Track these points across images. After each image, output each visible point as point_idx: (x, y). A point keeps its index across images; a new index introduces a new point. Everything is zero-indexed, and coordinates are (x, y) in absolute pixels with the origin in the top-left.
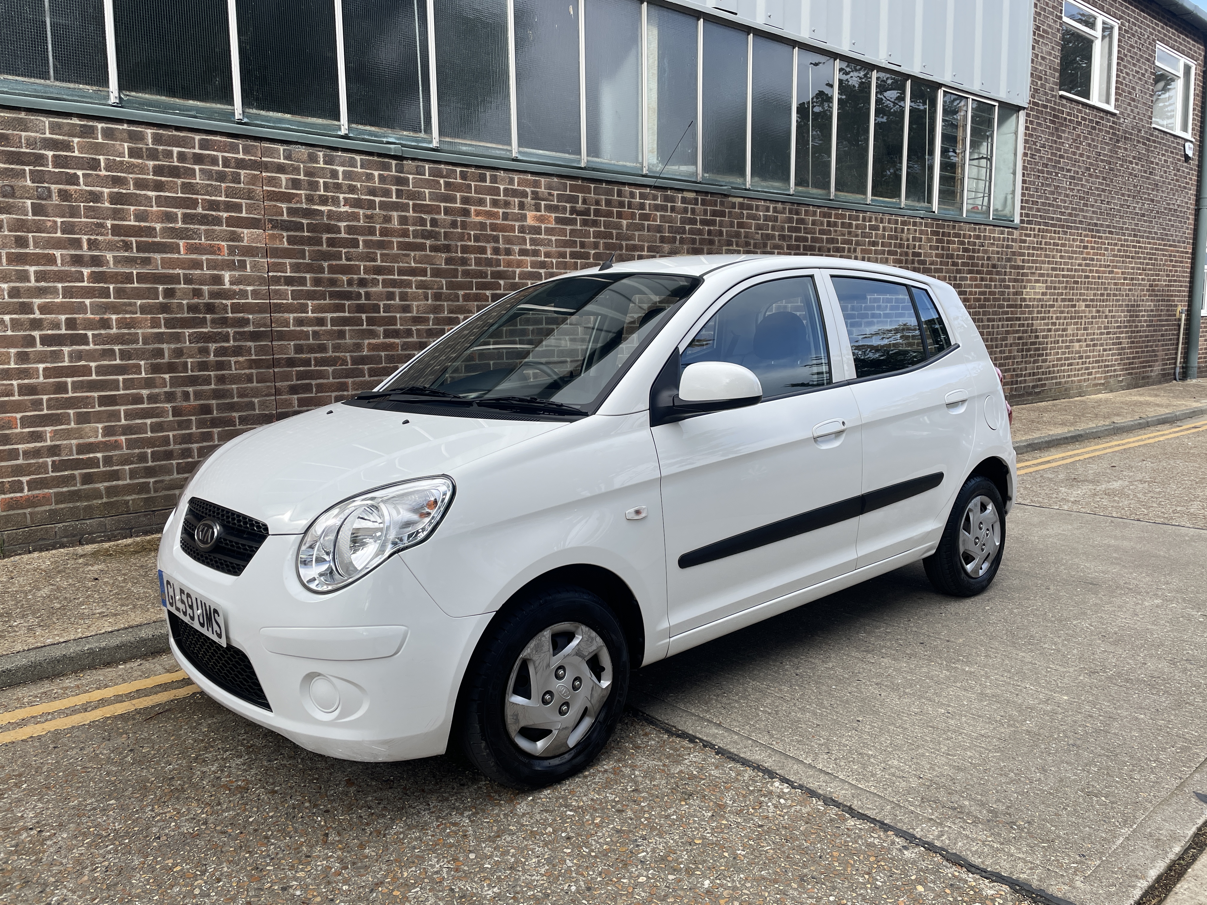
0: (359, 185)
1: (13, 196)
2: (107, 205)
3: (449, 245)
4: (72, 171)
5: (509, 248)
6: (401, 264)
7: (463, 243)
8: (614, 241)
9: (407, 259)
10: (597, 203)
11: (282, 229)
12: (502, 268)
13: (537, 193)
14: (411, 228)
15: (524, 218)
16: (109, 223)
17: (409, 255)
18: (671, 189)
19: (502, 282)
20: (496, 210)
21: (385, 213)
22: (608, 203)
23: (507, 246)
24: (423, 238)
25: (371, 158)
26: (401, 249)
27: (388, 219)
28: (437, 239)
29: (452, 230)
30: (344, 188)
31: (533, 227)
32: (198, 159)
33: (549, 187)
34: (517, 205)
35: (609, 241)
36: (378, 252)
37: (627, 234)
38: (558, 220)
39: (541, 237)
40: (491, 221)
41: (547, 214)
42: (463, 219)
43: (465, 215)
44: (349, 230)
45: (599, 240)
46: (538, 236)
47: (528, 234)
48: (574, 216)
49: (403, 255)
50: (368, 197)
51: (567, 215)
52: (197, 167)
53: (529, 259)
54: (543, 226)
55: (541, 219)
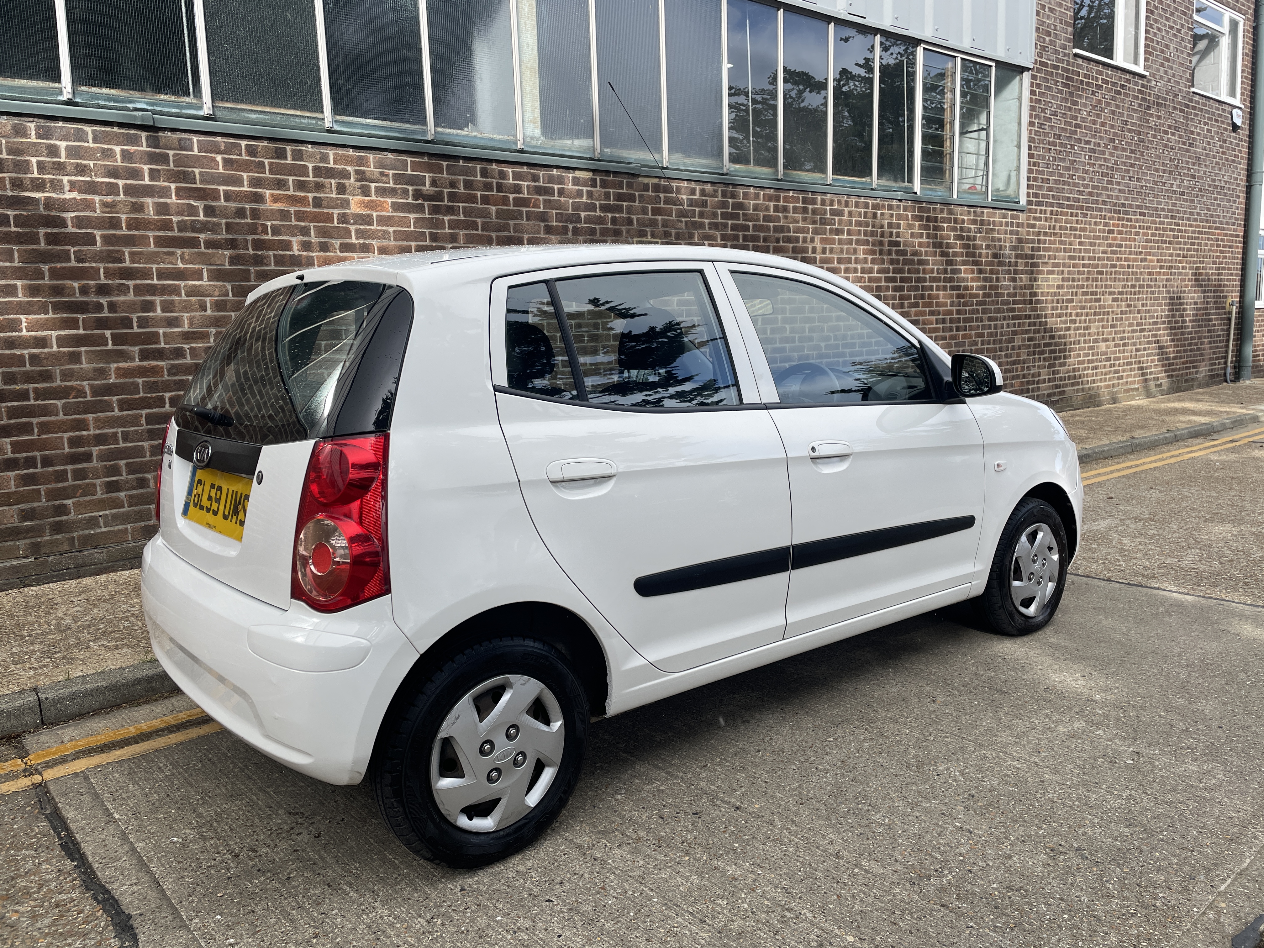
0: (91, 163)
3: (235, 240)
5: (325, 243)
6: (162, 265)
7: (256, 237)
8: (480, 232)
9: (171, 259)
10: (453, 184)
13: (363, 172)
14: (175, 219)
15: (346, 204)
17: (173, 254)
18: (558, 167)
20: (303, 194)
21: (133, 200)
22: (468, 185)
23: (322, 240)
24: (193, 231)
25: (108, 129)
26: (161, 246)
27: (138, 208)
28: (214, 231)
29: (238, 220)
30: (69, 168)
31: (361, 216)
33: (381, 165)
34: (334, 189)
35: (472, 232)
36: (126, 251)
37: (498, 224)
38: (396, 207)
39: (372, 228)
40: (297, 209)
41: (379, 198)
42: (254, 206)
43: (256, 201)
44: (79, 222)
45: (457, 231)
46: (368, 227)
47: (353, 224)
48: (420, 202)
49: (165, 253)
50: (107, 180)
51: (410, 200)
53: (355, 255)
54: (375, 214)
55: (371, 206)
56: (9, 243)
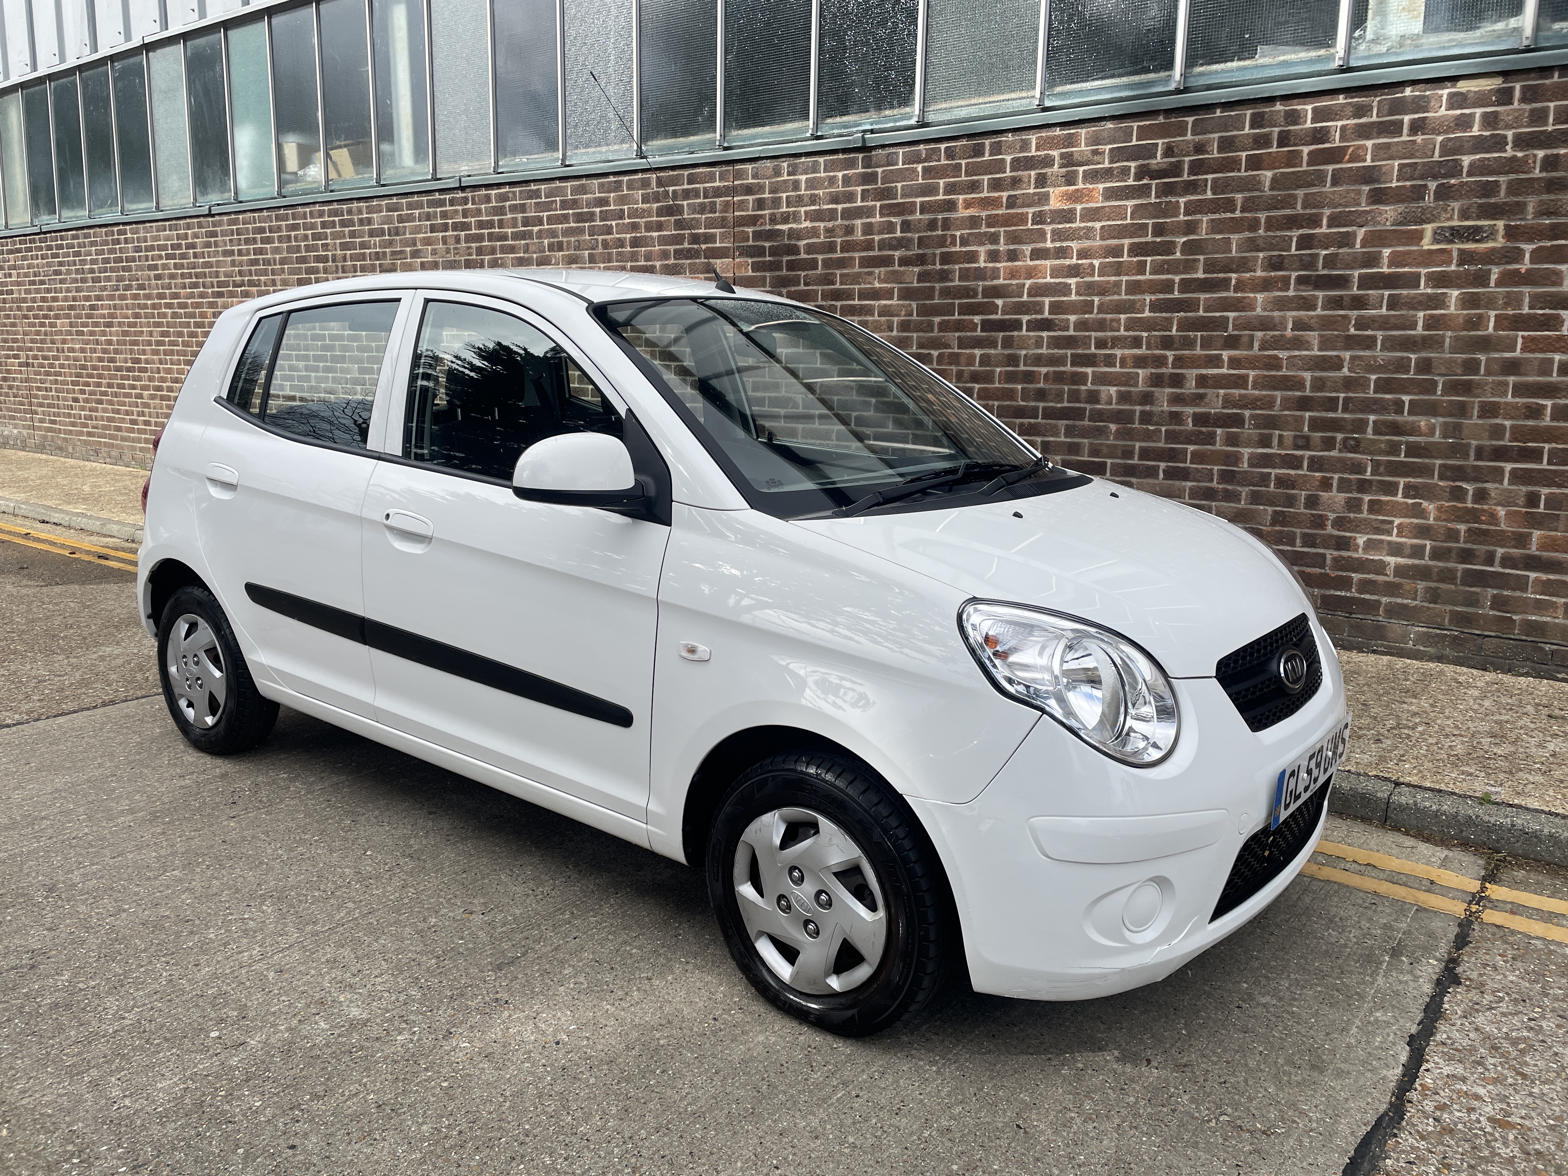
0: (821, 192)
2: (629, 249)
3: (924, 255)
4: (609, 223)
5: (1015, 250)
6: (863, 286)
7: (944, 250)
8: (1238, 214)
9: (870, 279)
10: (1200, 148)
11: (747, 256)
12: (1001, 281)
13: (1071, 154)
14: (877, 238)
15: (1044, 198)
17: (871, 273)
18: (1414, 83)
19: (1000, 302)
20: (996, 195)
21: (847, 223)
22: (1226, 144)
23: (1012, 247)
24: (890, 249)
25: (835, 157)
26: (864, 266)
27: (849, 230)
28: (907, 247)
29: (929, 233)
30: (806, 199)
31: (1061, 212)
32: (687, 194)
33: (1095, 140)
34: (1033, 181)
35: (1224, 216)
36: (838, 273)
37: (1274, 197)
38: (1110, 194)
39: (1073, 225)
40: (989, 213)
41: (1088, 186)
42: (946, 215)
43: (949, 210)
44: (810, 249)
45: (1198, 217)
46: (1068, 225)
47: (1049, 223)
48: (1145, 181)
50: (830, 206)
51: (1131, 182)
52: (685, 203)
53: (1048, 263)
54: (1079, 207)
55: (1075, 197)
56: (764, 271)
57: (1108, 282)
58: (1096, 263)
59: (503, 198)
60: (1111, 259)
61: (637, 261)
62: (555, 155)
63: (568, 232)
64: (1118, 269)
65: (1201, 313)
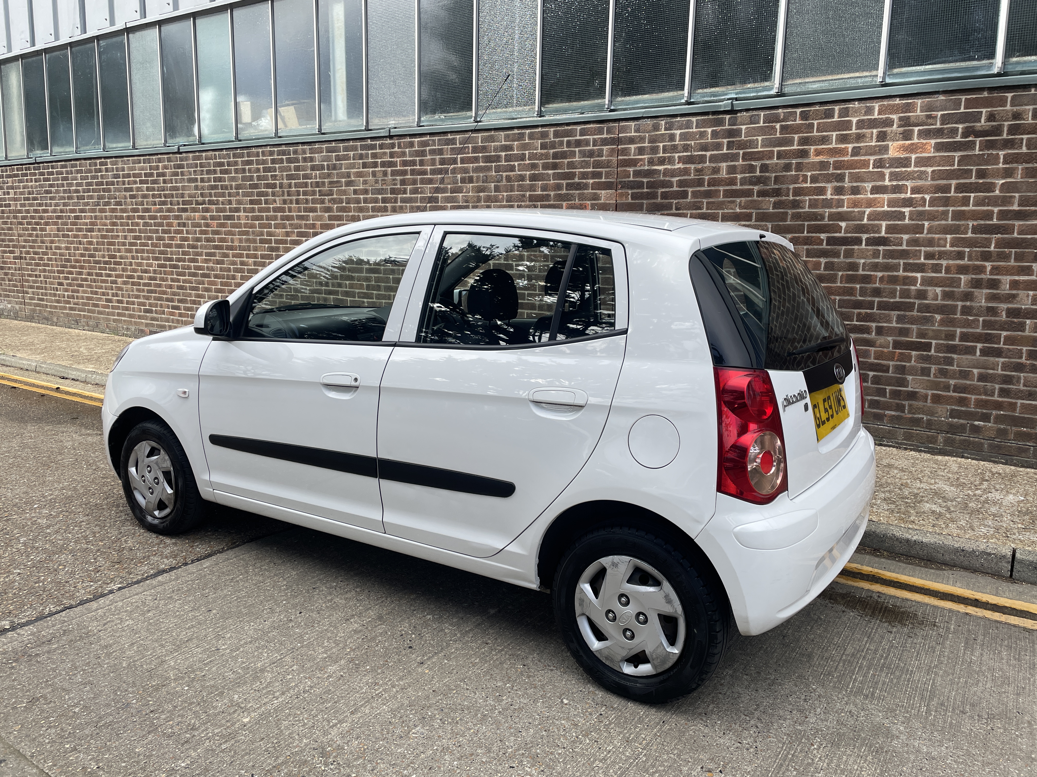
0: (693, 143)
1: (487, 182)
2: (528, 182)
3: (779, 189)
4: (512, 163)
5: (858, 186)
6: (726, 211)
7: (796, 186)
9: (732, 206)
11: (628, 188)
12: (845, 209)
13: (908, 118)
14: (739, 176)
15: (885, 149)
16: (528, 194)
17: (734, 202)
19: (843, 224)
20: (843, 146)
21: (714, 165)
23: (855, 184)
24: (751, 184)
25: (706, 117)
26: (727, 197)
27: (716, 170)
28: (765, 183)
29: (784, 173)
30: (680, 148)
31: (897, 160)
32: (578, 143)
33: (929, 108)
34: (875, 137)
36: (705, 201)
38: (940, 147)
39: (909, 169)
40: (836, 159)
41: (922, 141)
42: (799, 160)
43: (802, 157)
44: (682, 183)
45: (1015, 165)
46: (904, 169)
47: (888, 168)
48: (970, 139)
49: (729, 202)
50: (700, 153)
51: (958, 139)
52: (577, 149)
53: (886, 196)
54: (914, 156)
55: (912, 149)
56: (642, 199)
57: (937, 211)
58: (927, 197)
59: (425, 144)
60: (940, 195)
61: (535, 191)
62: (469, 113)
63: (476, 170)
64: (946, 202)
65: (1016, 235)
